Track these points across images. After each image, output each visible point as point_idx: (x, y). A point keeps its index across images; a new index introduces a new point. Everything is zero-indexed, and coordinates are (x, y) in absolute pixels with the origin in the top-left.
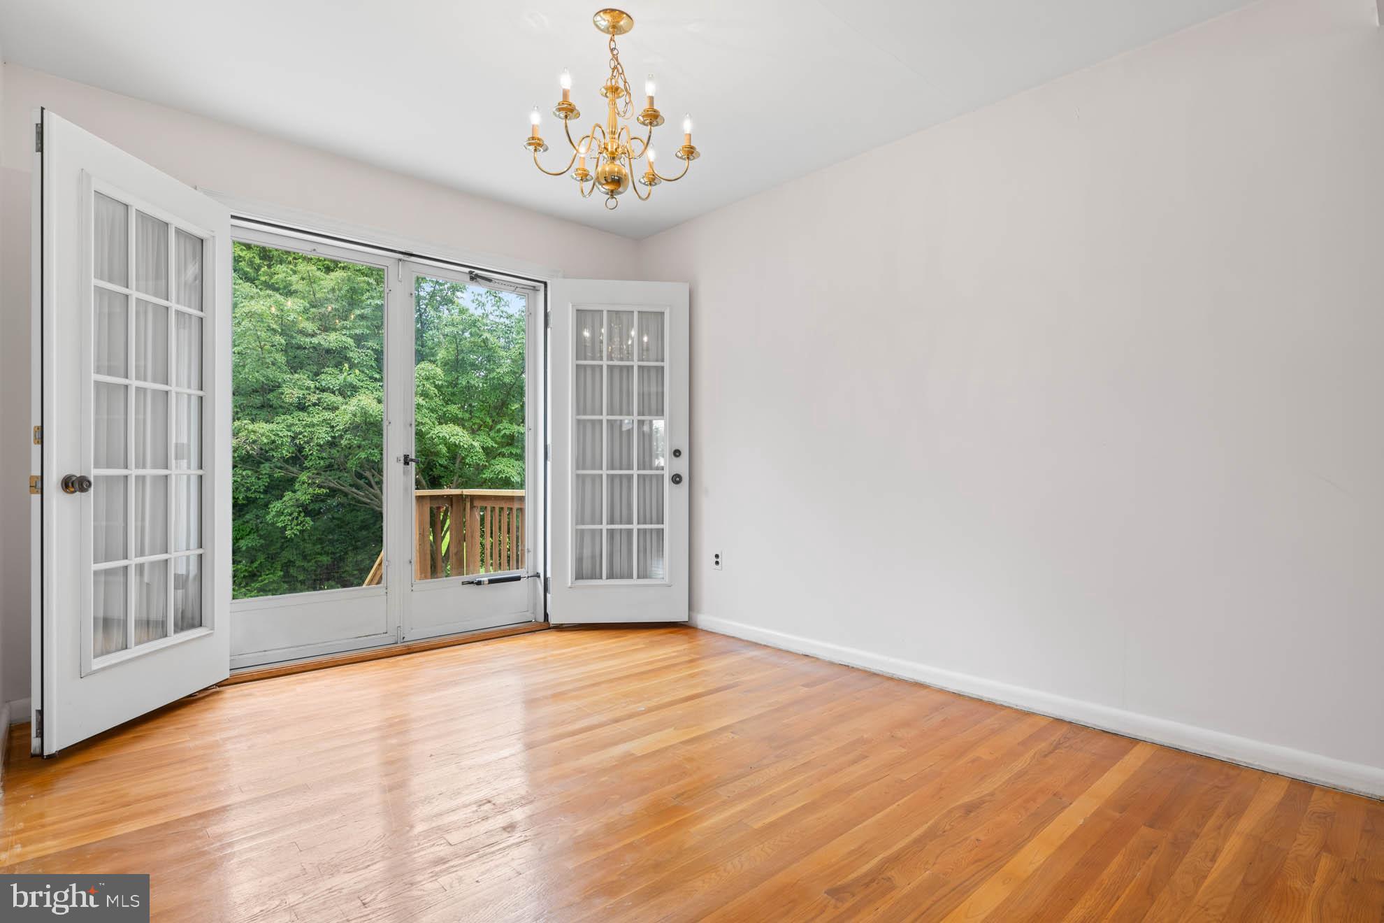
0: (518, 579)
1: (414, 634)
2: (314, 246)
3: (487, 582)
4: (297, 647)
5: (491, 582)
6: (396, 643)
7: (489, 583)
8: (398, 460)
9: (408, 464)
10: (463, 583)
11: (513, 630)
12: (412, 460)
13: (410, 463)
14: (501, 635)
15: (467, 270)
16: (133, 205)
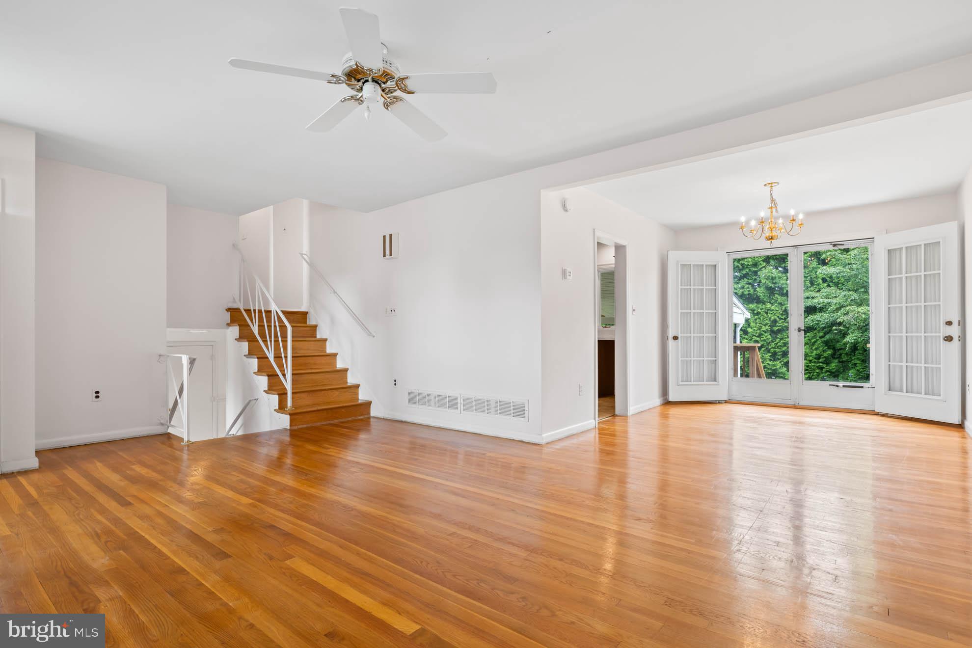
0: (862, 387)
1: (803, 403)
3: (842, 386)
5: (844, 386)
6: (795, 404)
8: (795, 330)
9: (800, 332)
10: (830, 385)
12: (803, 330)
15: (828, 244)
16: (692, 264)
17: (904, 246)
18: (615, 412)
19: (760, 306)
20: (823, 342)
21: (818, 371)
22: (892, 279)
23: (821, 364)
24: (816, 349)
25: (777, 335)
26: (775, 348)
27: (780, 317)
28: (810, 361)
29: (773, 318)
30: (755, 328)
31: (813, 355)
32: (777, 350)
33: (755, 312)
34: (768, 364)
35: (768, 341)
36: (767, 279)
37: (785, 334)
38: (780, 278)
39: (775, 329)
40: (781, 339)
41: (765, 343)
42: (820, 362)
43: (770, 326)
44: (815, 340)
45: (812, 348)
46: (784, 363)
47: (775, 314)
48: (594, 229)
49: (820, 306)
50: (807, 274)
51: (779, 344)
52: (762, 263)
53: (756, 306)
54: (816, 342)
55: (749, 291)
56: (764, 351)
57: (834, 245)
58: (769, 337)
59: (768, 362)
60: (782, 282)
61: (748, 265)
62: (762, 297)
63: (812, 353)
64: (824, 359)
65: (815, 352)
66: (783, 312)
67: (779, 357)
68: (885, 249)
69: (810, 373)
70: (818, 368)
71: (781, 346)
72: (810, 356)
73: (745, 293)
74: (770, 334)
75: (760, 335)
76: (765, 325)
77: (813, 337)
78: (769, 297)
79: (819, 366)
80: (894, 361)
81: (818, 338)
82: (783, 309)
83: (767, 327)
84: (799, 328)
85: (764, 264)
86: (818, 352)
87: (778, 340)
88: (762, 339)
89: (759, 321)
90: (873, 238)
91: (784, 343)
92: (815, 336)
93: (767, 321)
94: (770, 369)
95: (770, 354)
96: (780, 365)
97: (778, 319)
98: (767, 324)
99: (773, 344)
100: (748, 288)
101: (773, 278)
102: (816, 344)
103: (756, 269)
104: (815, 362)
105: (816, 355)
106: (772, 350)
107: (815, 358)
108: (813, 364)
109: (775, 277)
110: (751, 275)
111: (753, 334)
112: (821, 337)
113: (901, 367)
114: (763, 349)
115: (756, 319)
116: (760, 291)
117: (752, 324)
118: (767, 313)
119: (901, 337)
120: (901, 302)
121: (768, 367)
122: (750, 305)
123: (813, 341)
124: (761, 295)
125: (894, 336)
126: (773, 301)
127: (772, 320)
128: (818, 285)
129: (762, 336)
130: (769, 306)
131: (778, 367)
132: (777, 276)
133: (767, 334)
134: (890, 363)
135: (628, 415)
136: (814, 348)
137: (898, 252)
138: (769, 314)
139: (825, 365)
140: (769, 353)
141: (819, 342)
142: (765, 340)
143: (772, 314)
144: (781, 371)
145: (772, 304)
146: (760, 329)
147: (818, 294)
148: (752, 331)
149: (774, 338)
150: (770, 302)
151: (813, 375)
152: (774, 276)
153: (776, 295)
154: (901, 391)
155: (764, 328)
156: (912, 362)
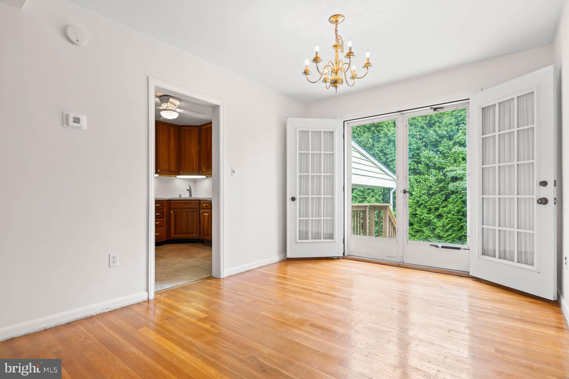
0: (459, 249)
1: (408, 261)
2: (372, 120)
3: (441, 247)
4: (368, 254)
5: (443, 247)
6: (400, 263)
7: (442, 248)
8: (401, 192)
9: (405, 193)
10: (431, 245)
11: (456, 273)
12: (408, 192)
13: (406, 193)
14: (440, 272)
15: (429, 108)
16: (310, 130)
17: (497, 102)
18: (212, 273)
19: (421, 176)
20: (461, 202)
21: (458, 221)
22: (486, 138)
23: (460, 217)
24: (457, 206)
25: (432, 196)
26: (430, 205)
27: (434, 184)
28: (453, 215)
29: (429, 185)
30: (417, 192)
31: (455, 210)
32: (432, 207)
33: (418, 181)
34: (425, 216)
35: (426, 201)
36: (425, 158)
37: (437, 196)
38: (434, 157)
39: (431, 192)
40: (434, 199)
41: (424, 202)
42: (460, 215)
43: (427, 190)
44: (456, 200)
45: (454, 205)
46: (436, 215)
47: (430, 182)
48: (148, 78)
49: (459, 176)
50: (452, 155)
51: (433, 202)
52: (423, 147)
53: (419, 177)
54: (457, 201)
55: (414, 166)
56: (423, 207)
57: (435, 109)
58: (427, 197)
59: (425, 215)
60: (435, 160)
61: (414, 149)
62: (422, 170)
63: (454, 209)
64: (462, 213)
65: (456, 208)
66: (436, 180)
67: (433, 212)
68: (479, 107)
69: (453, 223)
70: (458, 219)
71: (434, 204)
72: (454, 211)
73: (412, 168)
74: (427, 196)
75: (420, 197)
76: (424, 190)
77: (456, 197)
78: (427, 171)
79: (459, 218)
80: (487, 225)
81: (459, 198)
82: (436, 178)
83: (425, 191)
84: (404, 190)
85: (424, 149)
86: (458, 208)
87: (432, 200)
88: (421, 199)
89: (420, 187)
90: (469, 99)
91: (436, 202)
92: (457, 197)
93: (425, 187)
94: (426, 220)
95: (427, 210)
96: (433, 217)
97: (432, 185)
98: (425, 189)
99: (429, 202)
100: (414, 164)
101: (429, 158)
102: (457, 203)
103: (419, 152)
104: (456, 215)
105: (457, 210)
106: (428, 207)
107: (457, 213)
108: (455, 217)
109: (431, 157)
110: (416, 156)
111: (415, 195)
112: (460, 198)
113: (494, 230)
114: (422, 206)
115: (418, 186)
116: (421, 167)
117: (415, 189)
118: (425, 181)
119: (495, 198)
120: (494, 163)
121: (425, 218)
122: (415, 176)
123: (455, 200)
124: (422, 169)
125: (487, 198)
126: (429, 173)
127: (428, 186)
128: (460, 162)
129: (422, 197)
130: (426, 176)
131: (431, 218)
132: (432, 156)
133: (424, 196)
134: (484, 226)
135: (222, 277)
136: (455, 205)
137: (491, 110)
138: (426, 182)
139: (463, 218)
140: (427, 208)
141: (459, 201)
142: (423, 200)
143: (428, 182)
144: (433, 221)
145: (429, 176)
146: (420, 192)
147: (457, 168)
148: (415, 193)
149: (430, 198)
150: (428, 174)
151: (455, 224)
152: (429, 156)
153: (432, 169)
154: (494, 256)
155: (423, 192)
156: (505, 227)
